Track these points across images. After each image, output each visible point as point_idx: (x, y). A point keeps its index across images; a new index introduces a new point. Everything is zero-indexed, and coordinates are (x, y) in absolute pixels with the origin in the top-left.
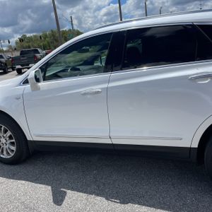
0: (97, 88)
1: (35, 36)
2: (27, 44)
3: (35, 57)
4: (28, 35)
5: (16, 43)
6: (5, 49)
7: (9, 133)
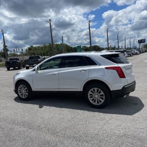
0: (56, 73)
1: (39, 47)
2: (33, 52)
3: (37, 60)
4: (34, 46)
5: (26, 50)
6: (18, 54)
7: (26, 88)
